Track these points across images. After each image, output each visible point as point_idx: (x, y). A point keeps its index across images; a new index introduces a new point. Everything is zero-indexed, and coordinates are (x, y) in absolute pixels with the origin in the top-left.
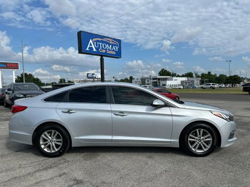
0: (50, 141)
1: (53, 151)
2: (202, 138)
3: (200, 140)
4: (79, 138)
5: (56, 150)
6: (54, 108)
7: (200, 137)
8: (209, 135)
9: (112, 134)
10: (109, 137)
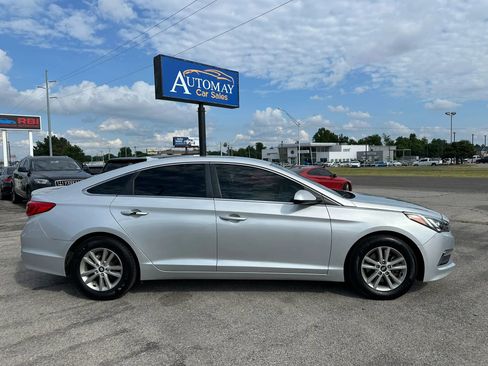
0: (100, 269)
1: (104, 289)
2: (388, 263)
3: (383, 268)
4: (155, 263)
5: (111, 286)
6: (106, 206)
7: (385, 263)
8: (402, 259)
9: (217, 257)
10: (212, 262)
